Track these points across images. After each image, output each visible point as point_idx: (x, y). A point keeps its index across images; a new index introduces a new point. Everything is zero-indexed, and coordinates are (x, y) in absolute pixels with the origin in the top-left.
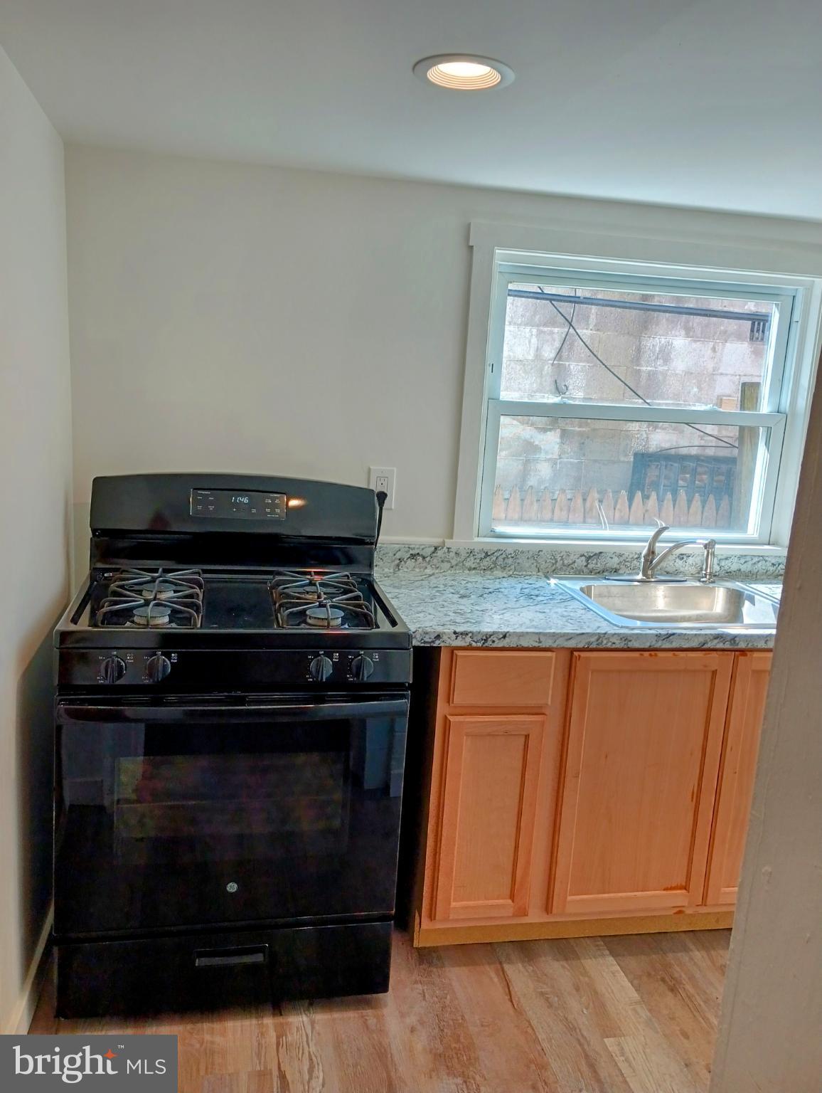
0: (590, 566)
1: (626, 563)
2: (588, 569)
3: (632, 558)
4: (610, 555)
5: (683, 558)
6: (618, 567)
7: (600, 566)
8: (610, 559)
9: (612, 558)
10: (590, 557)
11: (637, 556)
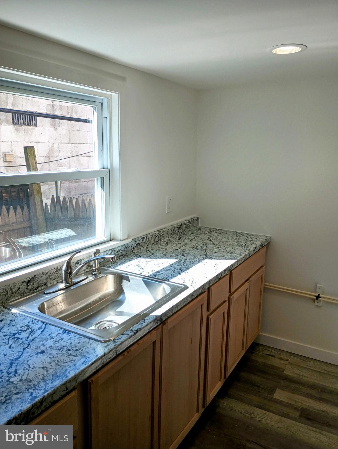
0: (30, 287)
1: (51, 277)
2: (29, 289)
3: (53, 272)
4: (41, 275)
5: (79, 263)
6: (46, 281)
7: (35, 285)
8: (41, 278)
9: (42, 277)
10: (29, 281)
11: (55, 271)
